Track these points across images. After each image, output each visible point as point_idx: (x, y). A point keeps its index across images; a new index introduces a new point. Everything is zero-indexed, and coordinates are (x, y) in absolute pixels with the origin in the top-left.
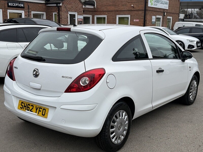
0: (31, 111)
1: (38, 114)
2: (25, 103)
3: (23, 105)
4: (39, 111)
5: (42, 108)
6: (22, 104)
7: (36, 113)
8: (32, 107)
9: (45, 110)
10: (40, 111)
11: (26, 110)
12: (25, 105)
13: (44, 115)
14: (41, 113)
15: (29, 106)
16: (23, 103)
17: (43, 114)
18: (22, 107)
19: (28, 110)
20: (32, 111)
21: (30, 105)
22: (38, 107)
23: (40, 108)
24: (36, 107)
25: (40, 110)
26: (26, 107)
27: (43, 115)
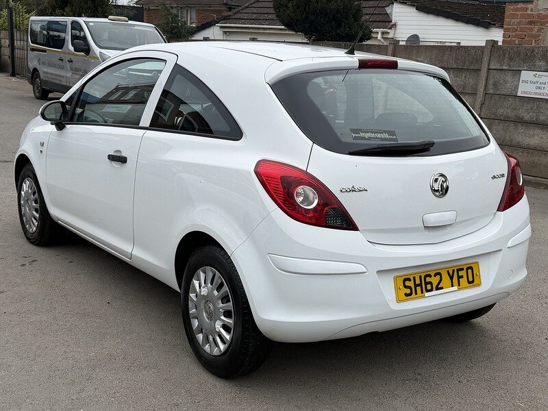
0: (437, 289)
1: (459, 285)
2: (414, 278)
3: (411, 284)
4: (460, 277)
5: (462, 269)
6: (407, 283)
7: (453, 286)
8: (438, 277)
9: (471, 268)
10: (462, 277)
11: (422, 293)
12: (418, 282)
13: (473, 282)
14: (464, 281)
15: (428, 279)
16: (409, 280)
17: (471, 279)
18: (408, 291)
19: (431, 290)
20: (442, 288)
21: (430, 276)
22: (454, 271)
23: (458, 270)
24: (448, 272)
25: (461, 273)
26: (420, 285)
27: (469, 282)
